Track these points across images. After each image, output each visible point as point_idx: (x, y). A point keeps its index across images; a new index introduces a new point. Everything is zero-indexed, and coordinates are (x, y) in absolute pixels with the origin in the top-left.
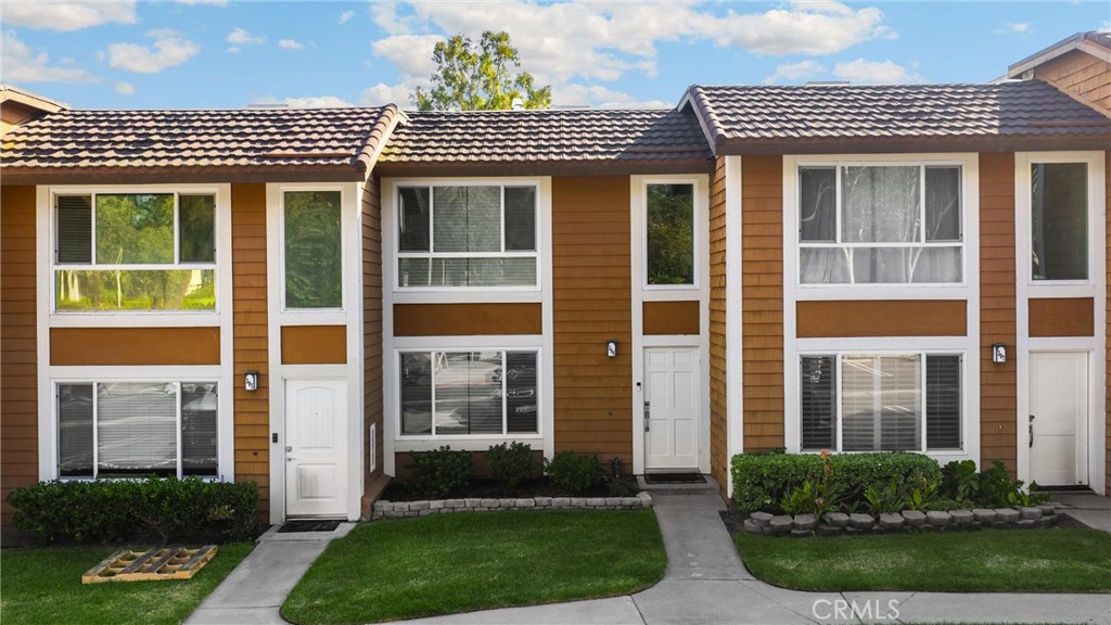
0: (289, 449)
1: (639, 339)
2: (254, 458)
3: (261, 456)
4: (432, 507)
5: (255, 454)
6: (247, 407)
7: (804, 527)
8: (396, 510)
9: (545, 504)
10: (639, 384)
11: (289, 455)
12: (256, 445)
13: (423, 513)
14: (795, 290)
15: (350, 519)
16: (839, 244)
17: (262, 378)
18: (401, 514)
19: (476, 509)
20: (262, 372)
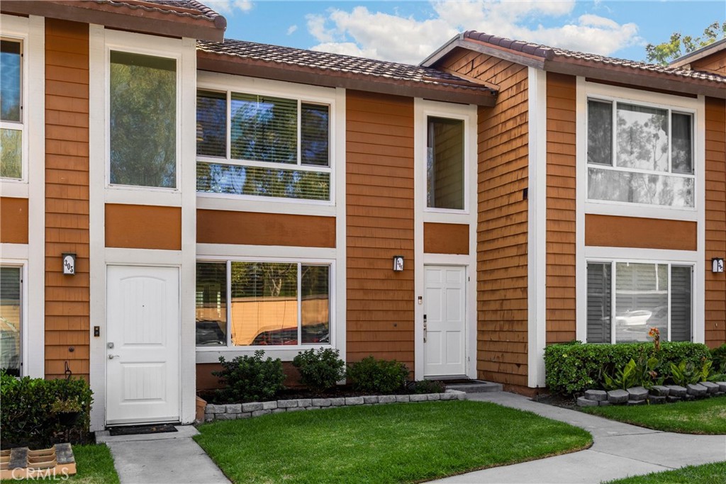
0: (111, 346)
1: (420, 257)
2: (71, 355)
3: (79, 353)
4: (265, 407)
5: (71, 350)
6: (62, 294)
7: (640, 397)
8: (229, 411)
9: (373, 401)
10: (420, 298)
11: (110, 352)
12: (72, 339)
13: (257, 414)
14: (586, 204)
15: (184, 421)
16: (615, 168)
17: (82, 262)
18: (233, 416)
19: (309, 409)
20: (81, 254)
